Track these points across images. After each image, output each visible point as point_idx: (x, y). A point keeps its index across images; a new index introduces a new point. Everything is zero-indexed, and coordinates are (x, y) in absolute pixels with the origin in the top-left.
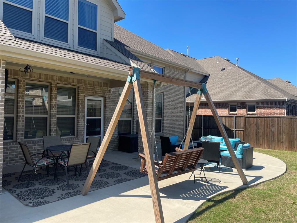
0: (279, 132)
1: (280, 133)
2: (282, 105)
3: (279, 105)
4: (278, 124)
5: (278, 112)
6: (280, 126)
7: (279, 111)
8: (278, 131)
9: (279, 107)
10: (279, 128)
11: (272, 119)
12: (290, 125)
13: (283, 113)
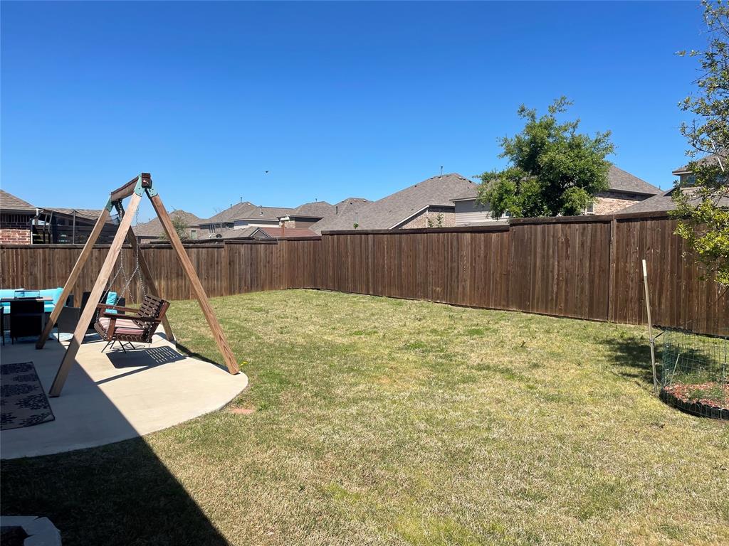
0: (47, 276)
1: (50, 278)
2: (25, 221)
3: (19, 221)
4: (44, 260)
5: (17, 236)
6: (49, 265)
7: (19, 234)
8: (45, 273)
9: (17, 227)
10: (47, 267)
11: (32, 250)
12: (68, 261)
13: (27, 239)
